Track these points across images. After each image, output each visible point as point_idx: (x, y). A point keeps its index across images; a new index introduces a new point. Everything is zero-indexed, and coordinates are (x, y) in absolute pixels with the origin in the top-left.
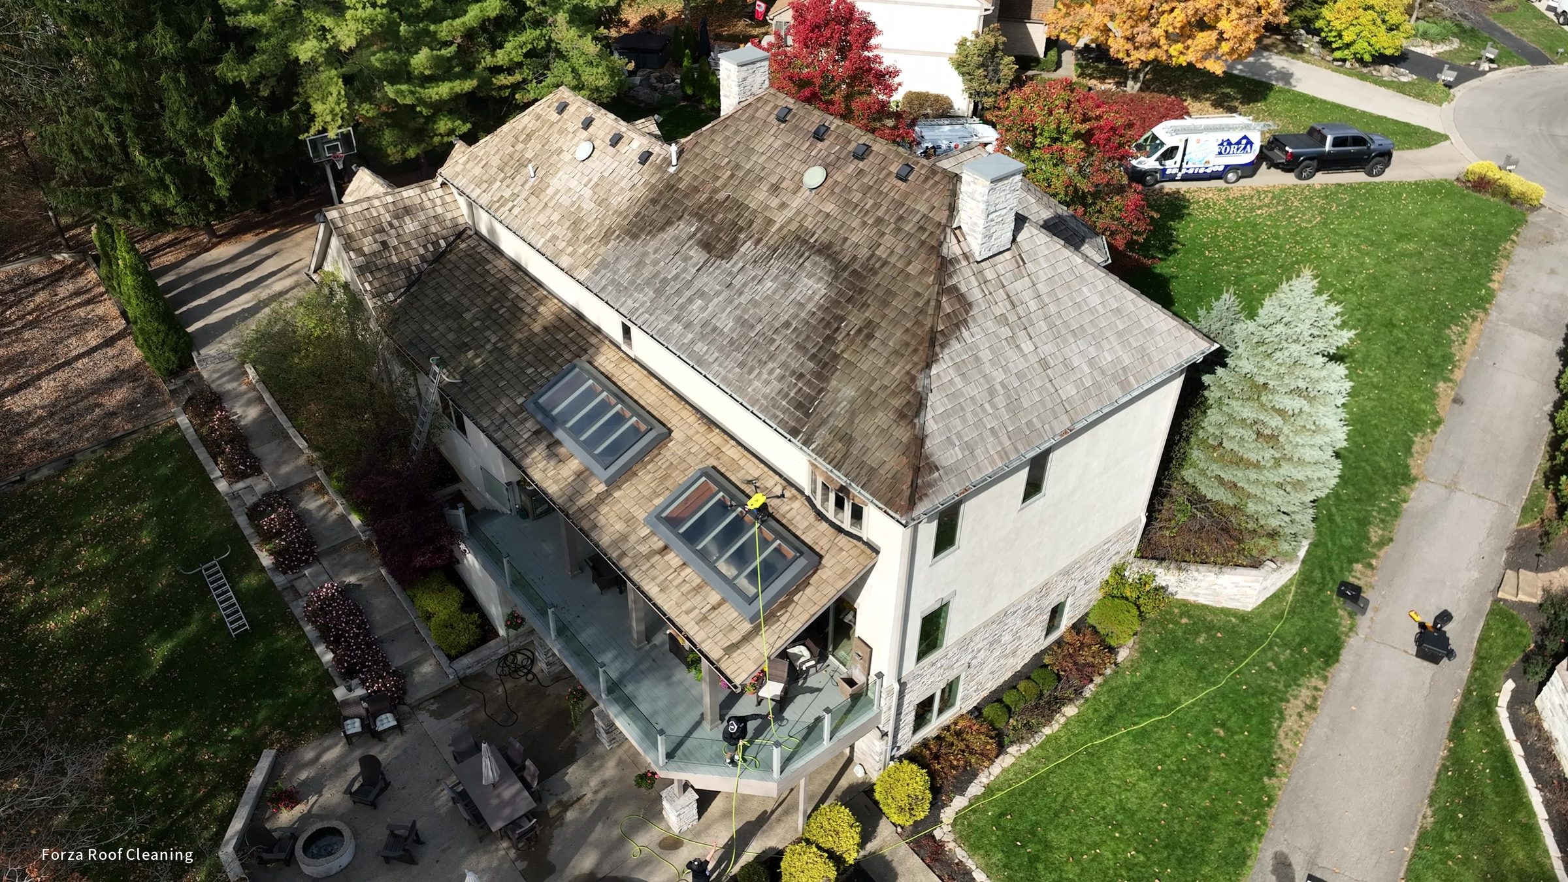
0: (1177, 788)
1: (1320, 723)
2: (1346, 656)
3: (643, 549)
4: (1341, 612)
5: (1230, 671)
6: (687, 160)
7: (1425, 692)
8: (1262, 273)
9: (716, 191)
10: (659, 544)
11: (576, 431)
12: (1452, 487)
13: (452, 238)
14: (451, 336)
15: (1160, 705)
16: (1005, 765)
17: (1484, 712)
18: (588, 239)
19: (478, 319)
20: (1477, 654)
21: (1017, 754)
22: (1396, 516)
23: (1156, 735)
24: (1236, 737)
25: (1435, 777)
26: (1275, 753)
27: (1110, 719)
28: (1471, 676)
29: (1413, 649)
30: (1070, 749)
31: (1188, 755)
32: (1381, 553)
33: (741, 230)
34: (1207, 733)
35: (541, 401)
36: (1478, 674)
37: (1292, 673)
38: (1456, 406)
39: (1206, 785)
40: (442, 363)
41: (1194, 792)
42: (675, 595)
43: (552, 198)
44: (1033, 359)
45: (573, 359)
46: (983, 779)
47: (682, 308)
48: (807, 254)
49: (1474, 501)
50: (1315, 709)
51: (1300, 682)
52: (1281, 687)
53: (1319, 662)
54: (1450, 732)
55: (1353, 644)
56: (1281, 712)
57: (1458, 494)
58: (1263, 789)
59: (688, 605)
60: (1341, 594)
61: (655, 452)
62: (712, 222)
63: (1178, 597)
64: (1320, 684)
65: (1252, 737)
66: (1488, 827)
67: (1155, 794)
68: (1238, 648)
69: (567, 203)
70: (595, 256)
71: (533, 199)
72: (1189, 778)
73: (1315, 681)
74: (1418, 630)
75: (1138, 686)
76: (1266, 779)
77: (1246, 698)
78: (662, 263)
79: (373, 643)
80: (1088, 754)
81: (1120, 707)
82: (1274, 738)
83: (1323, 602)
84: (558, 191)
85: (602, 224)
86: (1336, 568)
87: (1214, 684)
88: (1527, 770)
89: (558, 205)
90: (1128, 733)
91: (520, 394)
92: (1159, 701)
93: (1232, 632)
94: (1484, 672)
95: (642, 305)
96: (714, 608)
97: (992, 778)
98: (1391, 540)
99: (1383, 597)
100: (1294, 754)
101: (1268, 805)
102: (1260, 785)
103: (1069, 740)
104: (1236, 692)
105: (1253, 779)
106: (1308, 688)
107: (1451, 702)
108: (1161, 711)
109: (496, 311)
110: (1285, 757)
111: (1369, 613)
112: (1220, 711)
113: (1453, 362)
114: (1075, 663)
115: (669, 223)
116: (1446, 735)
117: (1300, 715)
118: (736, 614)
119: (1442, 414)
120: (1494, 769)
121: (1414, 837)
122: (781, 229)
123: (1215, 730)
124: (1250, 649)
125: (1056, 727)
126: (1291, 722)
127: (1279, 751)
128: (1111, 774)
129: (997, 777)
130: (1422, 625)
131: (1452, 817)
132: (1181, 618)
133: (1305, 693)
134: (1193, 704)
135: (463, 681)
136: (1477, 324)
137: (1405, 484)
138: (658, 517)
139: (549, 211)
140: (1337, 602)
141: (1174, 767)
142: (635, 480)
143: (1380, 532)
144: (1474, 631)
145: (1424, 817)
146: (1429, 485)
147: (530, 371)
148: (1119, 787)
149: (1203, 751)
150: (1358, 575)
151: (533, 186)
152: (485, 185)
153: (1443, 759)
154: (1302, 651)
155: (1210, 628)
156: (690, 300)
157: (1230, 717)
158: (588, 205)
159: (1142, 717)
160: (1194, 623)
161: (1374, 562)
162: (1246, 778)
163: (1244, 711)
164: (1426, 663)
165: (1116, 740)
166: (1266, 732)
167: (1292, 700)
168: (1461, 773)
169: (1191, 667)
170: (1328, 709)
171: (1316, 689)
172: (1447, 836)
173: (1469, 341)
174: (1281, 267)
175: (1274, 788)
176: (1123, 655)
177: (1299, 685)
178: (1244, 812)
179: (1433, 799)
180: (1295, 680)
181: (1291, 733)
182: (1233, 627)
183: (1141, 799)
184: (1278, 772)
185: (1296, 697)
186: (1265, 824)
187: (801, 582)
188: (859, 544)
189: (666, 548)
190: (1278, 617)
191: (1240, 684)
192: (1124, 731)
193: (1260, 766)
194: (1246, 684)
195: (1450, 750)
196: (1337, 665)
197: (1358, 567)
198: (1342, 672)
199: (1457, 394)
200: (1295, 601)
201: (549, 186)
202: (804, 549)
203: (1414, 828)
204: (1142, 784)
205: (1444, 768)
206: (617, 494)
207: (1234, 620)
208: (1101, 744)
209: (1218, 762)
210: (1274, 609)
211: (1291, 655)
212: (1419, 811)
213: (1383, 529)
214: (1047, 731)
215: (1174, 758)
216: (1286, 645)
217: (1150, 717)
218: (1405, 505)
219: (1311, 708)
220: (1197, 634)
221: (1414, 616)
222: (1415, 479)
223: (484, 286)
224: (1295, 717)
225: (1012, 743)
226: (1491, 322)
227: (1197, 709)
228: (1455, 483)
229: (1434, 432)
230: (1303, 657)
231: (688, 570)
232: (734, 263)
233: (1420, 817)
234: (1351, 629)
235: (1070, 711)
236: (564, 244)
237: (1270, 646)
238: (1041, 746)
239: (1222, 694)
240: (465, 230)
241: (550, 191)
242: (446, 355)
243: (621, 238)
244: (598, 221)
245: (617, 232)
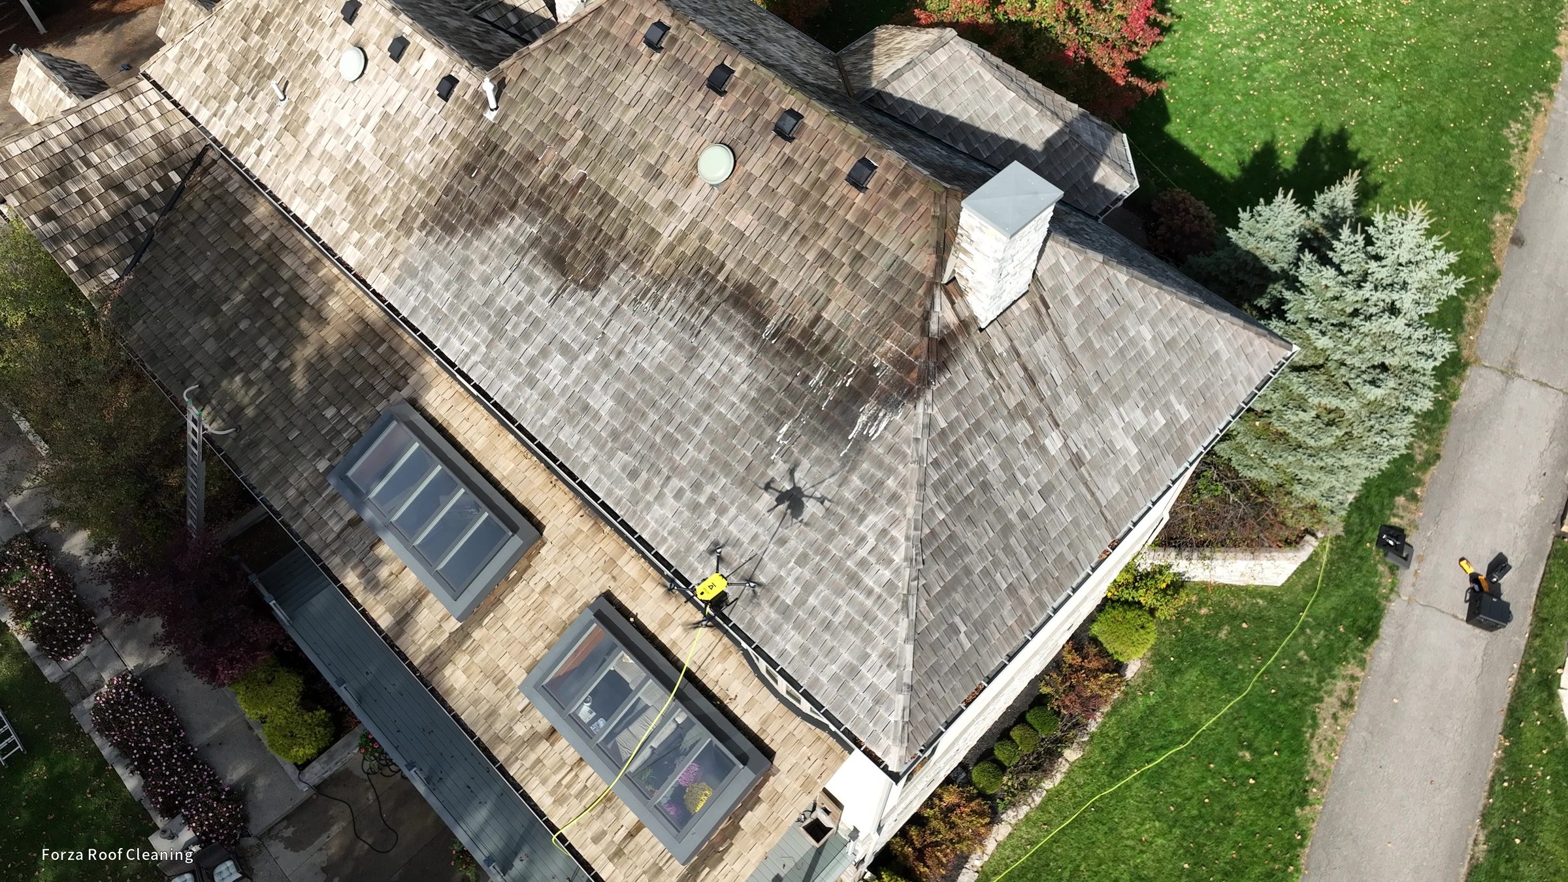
0: (1201, 840)
1: (1359, 722)
2: (1387, 628)
3: (520, 730)
4: (1381, 568)
5: (1257, 671)
6: (512, 101)
7: (1477, 671)
8: (1280, 56)
9: (563, 165)
10: (543, 725)
11: (407, 529)
12: (1509, 372)
13: (188, 166)
14: (210, 346)
15: (1178, 732)
16: (1000, 838)
17: (1545, 695)
18: (380, 224)
19: (244, 316)
20: (1536, 613)
21: (1013, 822)
22: (1444, 422)
23: (1175, 773)
24: (1265, 760)
25: (1487, 788)
26: (1308, 772)
27: (1120, 760)
28: (1529, 646)
29: (1463, 610)
30: (1077, 805)
31: (1212, 794)
32: (1427, 477)
33: (609, 241)
34: (1230, 760)
35: (350, 474)
36: (1537, 642)
37: (1326, 662)
38: (1515, 248)
39: (1231, 831)
40: (200, 400)
41: (1219, 842)
43: (315, 142)
45: (388, 393)
46: (976, 861)
47: (532, 363)
48: (714, 301)
49: (1535, 391)
50: (1352, 706)
51: (1336, 672)
52: (1313, 681)
53: (1357, 641)
54: (1505, 724)
55: (1395, 607)
56: (1314, 718)
57: (1518, 382)
58: (1295, 824)
60: (1381, 544)
61: (523, 562)
62: (560, 220)
63: (1196, 580)
64: (1358, 672)
65: (1284, 756)
66: (1549, 853)
67: (1174, 854)
68: (1266, 638)
69: (339, 154)
70: (394, 253)
71: (287, 138)
72: (1212, 824)
73: (1352, 669)
74: (1468, 585)
75: (1151, 710)
76: (1298, 810)
77: (1275, 704)
78: (495, 283)
80: (1099, 810)
81: (1133, 741)
82: (1306, 753)
83: (1361, 558)
84: (321, 132)
85: (395, 198)
86: (1376, 508)
87: (1239, 693)
89: (327, 157)
90: (1141, 774)
91: (320, 454)
92: (1176, 726)
93: (1259, 619)
94: (1545, 640)
95: (474, 349)
96: (631, 835)
97: (986, 858)
98: (1438, 456)
99: (1429, 540)
100: (1329, 770)
101: (1301, 845)
102: (1291, 820)
103: (1074, 794)
104: (1263, 699)
105: (1283, 814)
106: (1344, 677)
107: (1505, 682)
108: (1178, 739)
109: (269, 301)
110: (1318, 777)
111: (1414, 565)
112: (1246, 727)
113: (1511, 181)
114: (1080, 697)
115: (497, 213)
116: (1500, 729)
117: (1335, 717)
118: (661, 847)
119: (1498, 263)
120: (1555, 774)
121: (1464, 870)
122: (670, 249)
123: (1241, 754)
124: (1279, 639)
125: (1059, 777)
126: (1325, 727)
127: (1311, 769)
128: (1124, 833)
129: (992, 855)
130: (1474, 578)
131: (1509, 842)
132: (1200, 608)
133: (1341, 685)
134: (1216, 723)
135: (319, 788)
136: (1540, 117)
137: (1454, 373)
138: (535, 687)
139: (315, 164)
140: (1376, 554)
141: (1195, 812)
142: (499, 611)
143: (1425, 447)
144: (1532, 582)
145: (1475, 843)
146: (1483, 371)
147: (330, 413)
148: (1133, 848)
149: (1228, 787)
150: (1401, 513)
151: (284, 117)
152: (214, 104)
153: (1497, 761)
154: (1337, 631)
155: (1234, 617)
156: (544, 353)
157: (1257, 733)
158: (372, 164)
159: (1158, 750)
160: (1216, 613)
161: (1418, 491)
162: (1276, 812)
163: (1273, 723)
164: (1478, 631)
165: (1128, 786)
166: (1297, 748)
167: (1327, 699)
168: (1518, 783)
169: (1214, 675)
170: (1365, 705)
171: (1353, 678)
172: (1502, 870)
173: (1531, 146)
174: (1302, 44)
175: (1307, 820)
176: (1132, 669)
177: (1334, 677)
178: (1274, 859)
179: (1486, 816)
180: (1330, 670)
181: (1325, 743)
182: (1260, 611)
183: (1159, 861)
184: (1311, 797)
185: (1330, 693)
186: (1297, 870)
187: (750, 800)
188: (825, 735)
189: (553, 731)
190: (1309, 590)
191: (1267, 687)
192: (1137, 772)
193: (1292, 792)
194: (1275, 685)
195: (1505, 750)
196: (1376, 642)
197: (1400, 500)
198: (1382, 652)
199: (1517, 230)
200: (1331, 562)
201: (307, 119)
202: (746, 746)
203: (1463, 858)
204: (1160, 841)
205: (1498, 776)
206: (477, 634)
207: (1261, 602)
208: (1111, 794)
209: (1245, 797)
210: (1306, 579)
211: (1325, 636)
212: (1469, 835)
213: (1429, 443)
214: (1048, 785)
215: (1194, 801)
216: (1319, 625)
217: (1165, 748)
218: (1454, 404)
219: (1346, 705)
220: (1219, 627)
221: (1466, 567)
222: (1466, 365)
223: (247, 254)
224: (1329, 721)
225: (1006, 809)
226: (1556, 111)
227: (1220, 729)
228: (1513, 365)
229: (1489, 291)
230: (1340, 637)
231: (589, 770)
232: (605, 298)
233: (1471, 842)
234: (1392, 590)
235: (1072, 755)
236: (345, 225)
237: (1302, 629)
238: (1042, 808)
239: (1247, 704)
241: (311, 129)
242: (208, 380)
243: (428, 228)
244: (390, 193)
245: (422, 217)
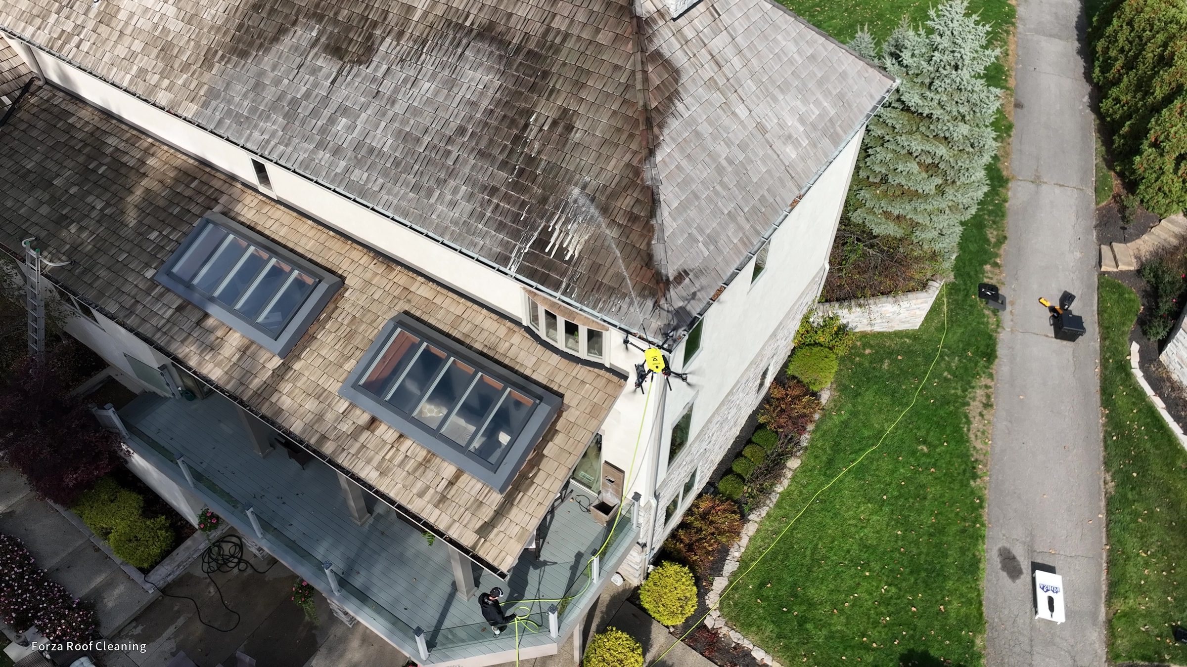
0: (905, 513)
1: (999, 417)
2: (1001, 351)
3: (346, 427)
4: (986, 312)
5: (917, 389)
7: (1072, 369)
8: (833, 18)
10: (365, 418)
11: (228, 299)
12: (1037, 181)
13: (18, 93)
14: (44, 210)
15: (869, 437)
16: (751, 533)
17: (1123, 375)
18: (185, 68)
19: (73, 184)
20: (1100, 324)
21: (758, 520)
22: (1003, 216)
23: (874, 467)
24: (938, 450)
25: (1102, 444)
26: (972, 455)
27: (830, 463)
28: (1102, 347)
29: (1051, 331)
30: (805, 500)
31: (905, 479)
32: (1001, 251)
33: (375, 24)
34: (914, 453)
35: (175, 270)
36: (1107, 343)
37: (965, 378)
38: (1018, 110)
39: (927, 503)
40: (40, 245)
41: (919, 512)
42: (400, 475)
43: (127, 23)
44: (751, 125)
45: (203, 213)
46: (735, 553)
47: (323, 131)
48: (464, 41)
49: (1057, 190)
50: (991, 406)
51: (973, 384)
52: (959, 392)
53: (982, 362)
54: (1102, 400)
55: (1004, 338)
56: (966, 417)
57: (1044, 186)
58: (972, 492)
59: (419, 485)
60: (982, 295)
61: (331, 306)
62: (335, 21)
63: (857, 330)
64: (989, 382)
65: (952, 446)
66: (1159, 479)
67: (888, 525)
68: (917, 365)
69: (148, 26)
70: (200, 85)
71: (102, 29)
72: (911, 500)
73: (984, 381)
74: (1049, 314)
75: (845, 424)
76: (972, 483)
77: (936, 410)
78: (286, 81)
79: (44, 579)
80: (822, 501)
81: (836, 448)
82: (967, 442)
83: (971, 306)
84: (132, 14)
85: (198, 45)
86: (972, 273)
87: (907, 405)
88: (1172, 420)
89: (137, 32)
90: (849, 471)
91: (147, 265)
92: (866, 433)
93: (909, 352)
94: (1112, 340)
95: (273, 134)
96: (451, 483)
97: (743, 550)
98: (1005, 238)
99: (1014, 290)
100: (987, 452)
101: (982, 507)
102: (969, 489)
103: (801, 493)
104: (926, 407)
105: (962, 486)
106: (980, 387)
107: (1094, 373)
108: (870, 442)
109: (94, 171)
110: (981, 458)
111: (1009, 308)
112: (919, 429)
113: (1004, 73)
114: (790, 417)
115: (282, 31)
116: (1099, 404)
117: (981, 415)
118: (479, 486)
119: (1011, 119)
120: (1146, 425)
121: (1103, 503)
122: (426, 14)
123: (920, 448)
124: (927, 364)
125: (786, 482)
126: (976, 424)
127: (975, 454)
128: (846, 515)
129: (747, 548)
130: (1052, 309)
131: (1129, 477)
132: (864, 349)
133: (980, 393)
134: (896, 428)
135: (165, 591)
136: (1011, 37)
137: (1001, 186)
138: (355, 386)
139: (127, 40)
140: (981, 304)
141: (896, 493)
142: (315, 345)
143: (995, 233)
144: (1092, 305)
145: (1105, 483)
146: (1019, 183)
147: (153, 235)
148: (856, 526)
149: (916, 472)
150: (990, 275)
151: (99, 13)
152: (38, 21)
153: (1104, 425)
154: (967, 356)
155: (891, 354)
156: (332, 120)
157: (928, 432)
158: (175, 26)
159: (858, 452)
160: (877, 352)
161: (998, 261)
162: (957, 486)
163: (937, 423)
164: (1065, 343)
165: (841, 481)
166: (961, 439)
167: (972, 403)
168: (1123, 436)
169: (885, 394)
170: (1001, 403)
171: (987, 387)
172: (1130, 496)
173: (1010, 52)
174: (846, 10)
175: (981, 489)
176: (825, 397)
177: (973, 388)
178: (964, 519)
179: (1107, 464)
180: (969, 383)
181: (979, 434)
182: (909, 347)
183: (878, 532)
184: (979, 473)
185: (974, 399)
186: (983, 525)
187: (548, 433)
188: (602, 372)
189: (373, 420)
190: (941, 329)
191: (927, 399)
192: (845, 470)
193: (964, 471)
194: (933, 397)
195: (1107, 416)
196: (997, 361)
197: (987, 267)
198: (1003, 366)
199: (1016, 100)
200: (950, 310)
201: (119, 9)
202: (540, 391)
203: (1100, 495)
204: (875, 518)
205: (1107, 435)
206: (297, 366)
207: (907, 340)
208: (830, 489)
209: (930, 477)
210: (935, 323)
211: (959, 360)
212: (1099, 479)
213: (997, 229)
214: (779, 489)
215: (894, 485)
216: (953, 354)
217: (863, 450)
218: (1007, 205)
219: (987, 405)
220: (882, 361)
221: (1044, 302)
222: (1007, 180)
223: (72, 143)
224: (978, 418)
225: (751, 510)
226: (1020, 33)
227: (900, 432)
228: (1038, 177)
229: (1010, 136)
230: (970, 360)
231: (408, 443)
232: (378, 66)
233: (1102, 483)
234: (998, 326)
235: (794, 463)
236: (157, 77)
237: (941, 356)
238: (778, 505)
239: (915, 412)
240: (31, 81)
241: (122, 16)
242: (43, 234)
243: (226, 59)
244: (192, 43)
245: (220, 53)
